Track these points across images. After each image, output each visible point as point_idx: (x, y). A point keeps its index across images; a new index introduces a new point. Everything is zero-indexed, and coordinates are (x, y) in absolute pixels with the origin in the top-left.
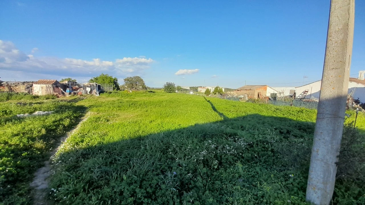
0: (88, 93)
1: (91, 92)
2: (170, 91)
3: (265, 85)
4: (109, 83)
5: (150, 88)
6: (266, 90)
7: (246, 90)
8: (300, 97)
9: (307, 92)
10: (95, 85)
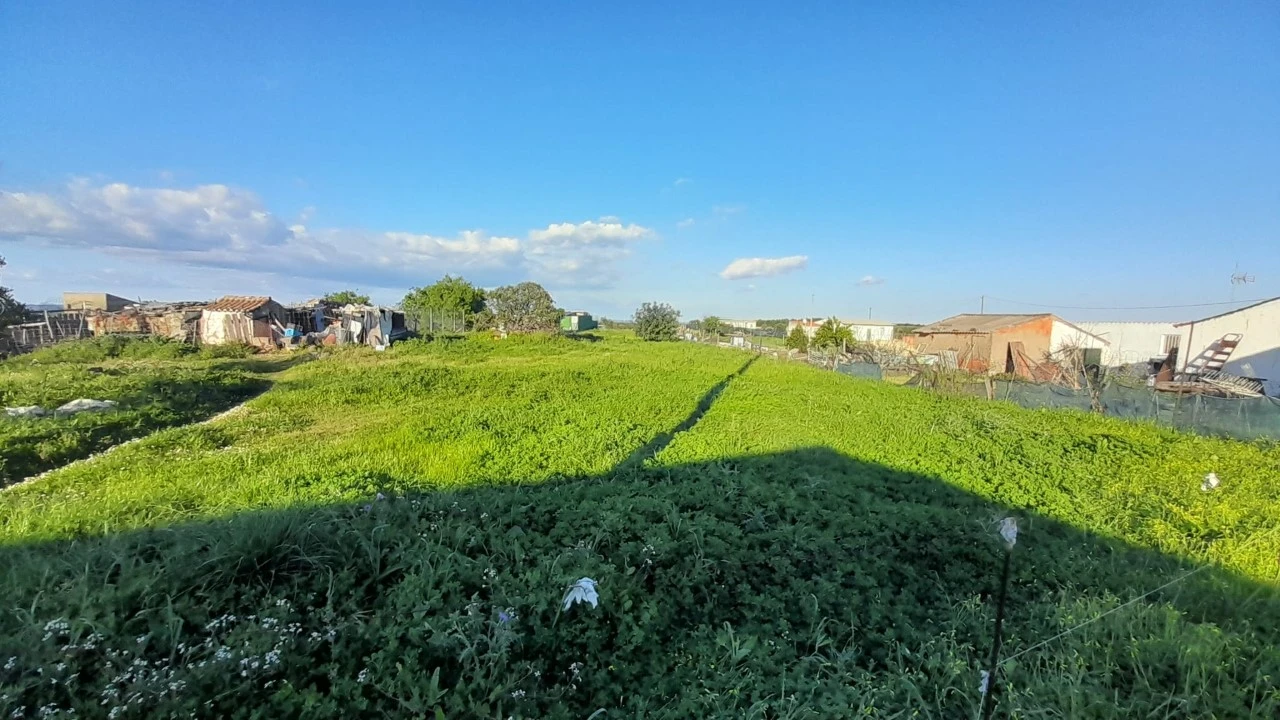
0: (356, 340)
1: (362, 337)
2: (653, 336)
3: (1044, 315)
4: (456, 305)
5: (612, 322)
6: (1048, 333)
7: (957, 334)
8: (1198, 367)
9: (1233, 345)
10: (376, 314)
